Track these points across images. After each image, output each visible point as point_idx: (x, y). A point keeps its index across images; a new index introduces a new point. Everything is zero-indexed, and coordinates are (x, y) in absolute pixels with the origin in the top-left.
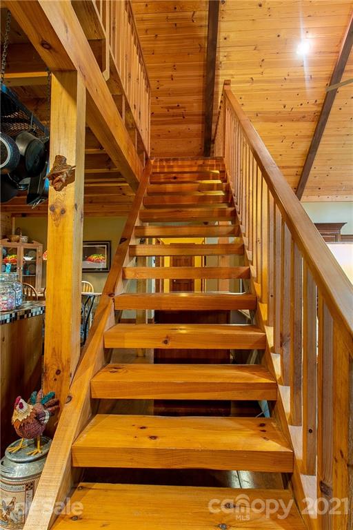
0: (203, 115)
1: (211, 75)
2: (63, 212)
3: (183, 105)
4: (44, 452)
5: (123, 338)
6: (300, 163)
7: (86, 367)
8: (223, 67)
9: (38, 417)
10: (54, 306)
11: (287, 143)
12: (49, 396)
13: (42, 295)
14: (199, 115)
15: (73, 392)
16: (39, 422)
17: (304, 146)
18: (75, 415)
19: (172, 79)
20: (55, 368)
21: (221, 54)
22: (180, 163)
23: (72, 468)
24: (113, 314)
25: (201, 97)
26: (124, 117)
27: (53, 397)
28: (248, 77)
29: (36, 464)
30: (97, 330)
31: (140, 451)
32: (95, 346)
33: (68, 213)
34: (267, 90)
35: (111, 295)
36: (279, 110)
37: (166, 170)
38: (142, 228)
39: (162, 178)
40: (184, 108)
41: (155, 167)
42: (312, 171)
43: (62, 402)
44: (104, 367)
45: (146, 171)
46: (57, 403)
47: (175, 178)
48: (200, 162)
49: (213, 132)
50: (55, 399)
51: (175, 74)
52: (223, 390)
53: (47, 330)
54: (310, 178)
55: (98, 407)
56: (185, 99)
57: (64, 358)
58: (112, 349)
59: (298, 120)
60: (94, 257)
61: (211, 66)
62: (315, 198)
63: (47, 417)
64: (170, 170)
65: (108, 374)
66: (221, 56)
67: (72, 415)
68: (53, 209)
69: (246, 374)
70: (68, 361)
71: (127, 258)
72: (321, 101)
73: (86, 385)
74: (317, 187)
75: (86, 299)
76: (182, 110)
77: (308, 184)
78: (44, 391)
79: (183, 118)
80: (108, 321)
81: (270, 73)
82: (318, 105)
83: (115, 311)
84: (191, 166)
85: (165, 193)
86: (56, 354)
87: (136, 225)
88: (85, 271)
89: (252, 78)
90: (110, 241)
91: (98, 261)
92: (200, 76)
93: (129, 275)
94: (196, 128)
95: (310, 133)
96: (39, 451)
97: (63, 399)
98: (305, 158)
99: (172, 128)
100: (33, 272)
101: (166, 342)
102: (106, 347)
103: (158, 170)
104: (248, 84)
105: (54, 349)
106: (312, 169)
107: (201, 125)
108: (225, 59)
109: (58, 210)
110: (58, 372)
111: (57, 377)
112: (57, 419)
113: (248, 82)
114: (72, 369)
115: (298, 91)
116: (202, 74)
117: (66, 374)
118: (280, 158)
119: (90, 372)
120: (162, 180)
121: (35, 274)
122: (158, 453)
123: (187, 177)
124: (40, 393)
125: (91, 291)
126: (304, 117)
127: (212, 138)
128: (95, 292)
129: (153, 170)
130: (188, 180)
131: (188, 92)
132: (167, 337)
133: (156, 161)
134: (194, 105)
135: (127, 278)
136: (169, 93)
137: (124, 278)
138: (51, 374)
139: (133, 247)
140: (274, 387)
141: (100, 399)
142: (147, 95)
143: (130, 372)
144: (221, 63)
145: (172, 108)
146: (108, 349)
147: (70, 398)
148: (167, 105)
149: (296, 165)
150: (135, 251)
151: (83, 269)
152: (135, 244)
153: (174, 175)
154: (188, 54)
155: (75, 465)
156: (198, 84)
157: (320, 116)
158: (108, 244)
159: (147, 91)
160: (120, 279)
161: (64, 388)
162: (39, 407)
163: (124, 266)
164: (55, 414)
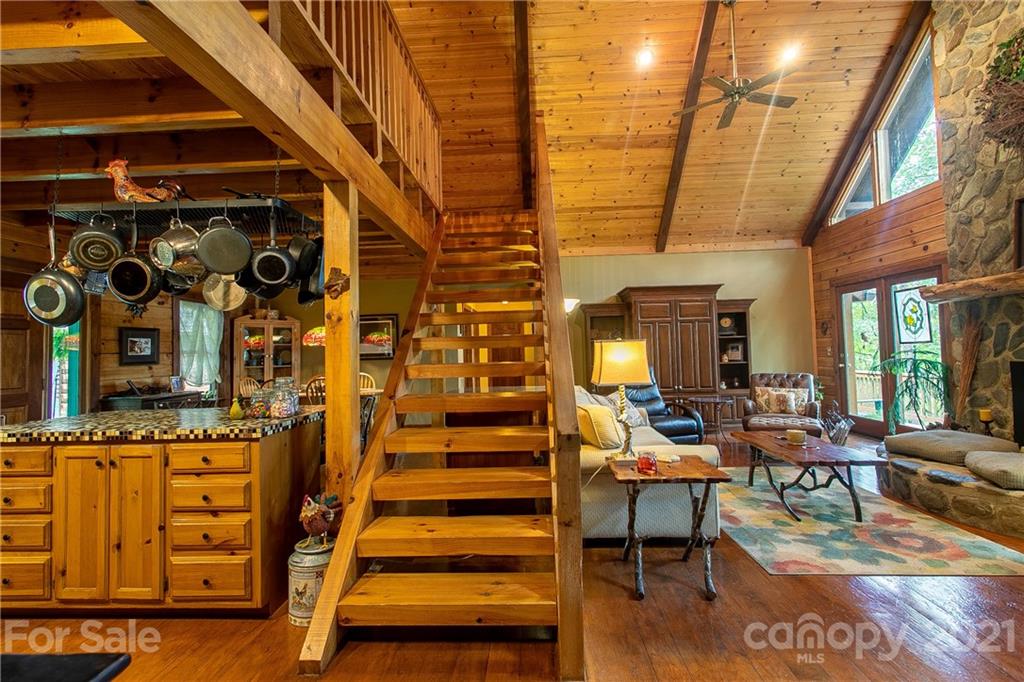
0: (518, 142)
1: (524, 93)
2: (340, 319)
3: (489, 130)
4: (331, 546)
5: (404, 442)
6: (659, 200)
7: (368, 471)
8: (540, 81)
9: (324, 515)
10: (334, 412)
11: (637, 175)
12: (333, 498)
13: (305, 394)
14: (513, 142)
15: (355, 493)
16: (325, 519)
17: (661, 179)
18: (358, 513)
19: (472, 98)
20: (337, 472)
21: (536, 67)
22: (482, 219)
23: (358, 558)
24: (394, 418)
25: (513, 119)
26: (402, 188)
27: (336, 499)
28: (574, 94)
29: (324, 556)
30: (377, 435)
31: (418, 541)
32: (376, 451)
33: (344, 320)
34: (602, 109)
35: (391, 397)
36: (621, 134)
37: (463, 231)
38: (429, 316)
39: (457, 243)
40: (491, 133)
41: (449, 227)
42: (677, 211)
43: (345, 504)
44: (385, 472)
45: (436, 236)
46: (340, 505)
47: (473, 243)
48: (508, 218)
49: (533, 164)
50: (338, 501)
51: (474, 90)
52: (500, 489)
53: (328, 435)
54: (675, 221)
55: (380, 509)
56: (491, 121)
57: (346, 461)
58: (395, 455)
59: (648, 147)
60: (374, 337)
61: (523, 81)
62: (685, 247)
63: (332, 516)
64: (468, 231)
65: (390, 478)
66: (535, 68)
67: (355, 513)
68: (329, 317)
69: (528, 474)
70: (350, 465)
71: (411, 352)
72: (676, 121)
73: (368, 487)
74: (686, 232)
75: (366, 401)
76: (487, 137)
77: (672, 229)
78: (327, 494)
79: (491, 145)
80: (389, 426)
81: (602, 89)
82: (673, 127)
83: (397, 415)
84: (494, 225)
85: (460, 265)
86: (338, 458)
87: (421, 312)
88: (365, 358)
89: (580, 95)
90: (396, 315)
91: (380, 343)
92: (510, 93)
93: (413, 374)
94: (510, 158)
95: (669, 162)
96: (326, 546)
97: (345, 500)
98: (665, 194)
99: (477, 158)
100: (288, 361)
101: (448, 446)
102: (387, 452)
103: (452, 231)
104: (576, 103)
105: (335, 453)
106: (676, 208)
107: (515, 155)
108: (541, 71)
109: (334, 318)
110: (340, 475)
111: (339, 480)
112: (340, 521)
113: (575, 100)
114: (354, 473)
115: (643, 110)
116: (512, 91)
117: (348, 478)
118: (629, 196)
119: (371, 475)
120: (457, 247)
121: (290, 363)
122: (434, 541)
123: (488, 242)
124: (323, 496)
125: (372, 387)
126: (656, 142)
127: (533, 171)
128: (377, 388)
129: (445, 231)
130: (490, 245)
131: (496, 113)
132: (449, 441)
133: (450, 217)
134: (505, 129)
135: (411, 377)
136: (468, 115)
137: (406, 378)
138: (334, 477)
139: (417, 341)
140: (548, 484)
141: (383, 502)
142: (436, 131)
143: (411, 476)
144: (536, 76)
145: (475, 133)
146: (390, 454)
147: (353, 499)
148: (467, 130)
149: (653, 204)
150: (419, 345)
151: (361, 355)
152: (420, 337)
153: (471, 239)
154: (492, 67)
155: (360, 556)
156: (509, 103)
157: (678, 140)
158: (395, 317)
159: (435, 125)
160: (402, 378)
161: (347, 490)
162: (324, 508)
163: (406, 364)
164: (339, 515)
